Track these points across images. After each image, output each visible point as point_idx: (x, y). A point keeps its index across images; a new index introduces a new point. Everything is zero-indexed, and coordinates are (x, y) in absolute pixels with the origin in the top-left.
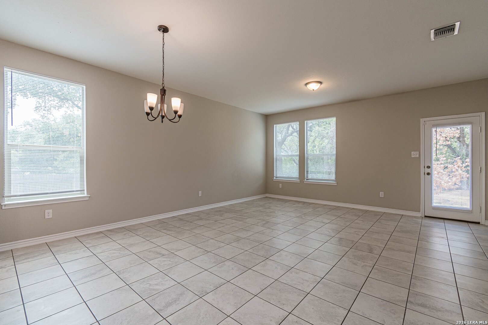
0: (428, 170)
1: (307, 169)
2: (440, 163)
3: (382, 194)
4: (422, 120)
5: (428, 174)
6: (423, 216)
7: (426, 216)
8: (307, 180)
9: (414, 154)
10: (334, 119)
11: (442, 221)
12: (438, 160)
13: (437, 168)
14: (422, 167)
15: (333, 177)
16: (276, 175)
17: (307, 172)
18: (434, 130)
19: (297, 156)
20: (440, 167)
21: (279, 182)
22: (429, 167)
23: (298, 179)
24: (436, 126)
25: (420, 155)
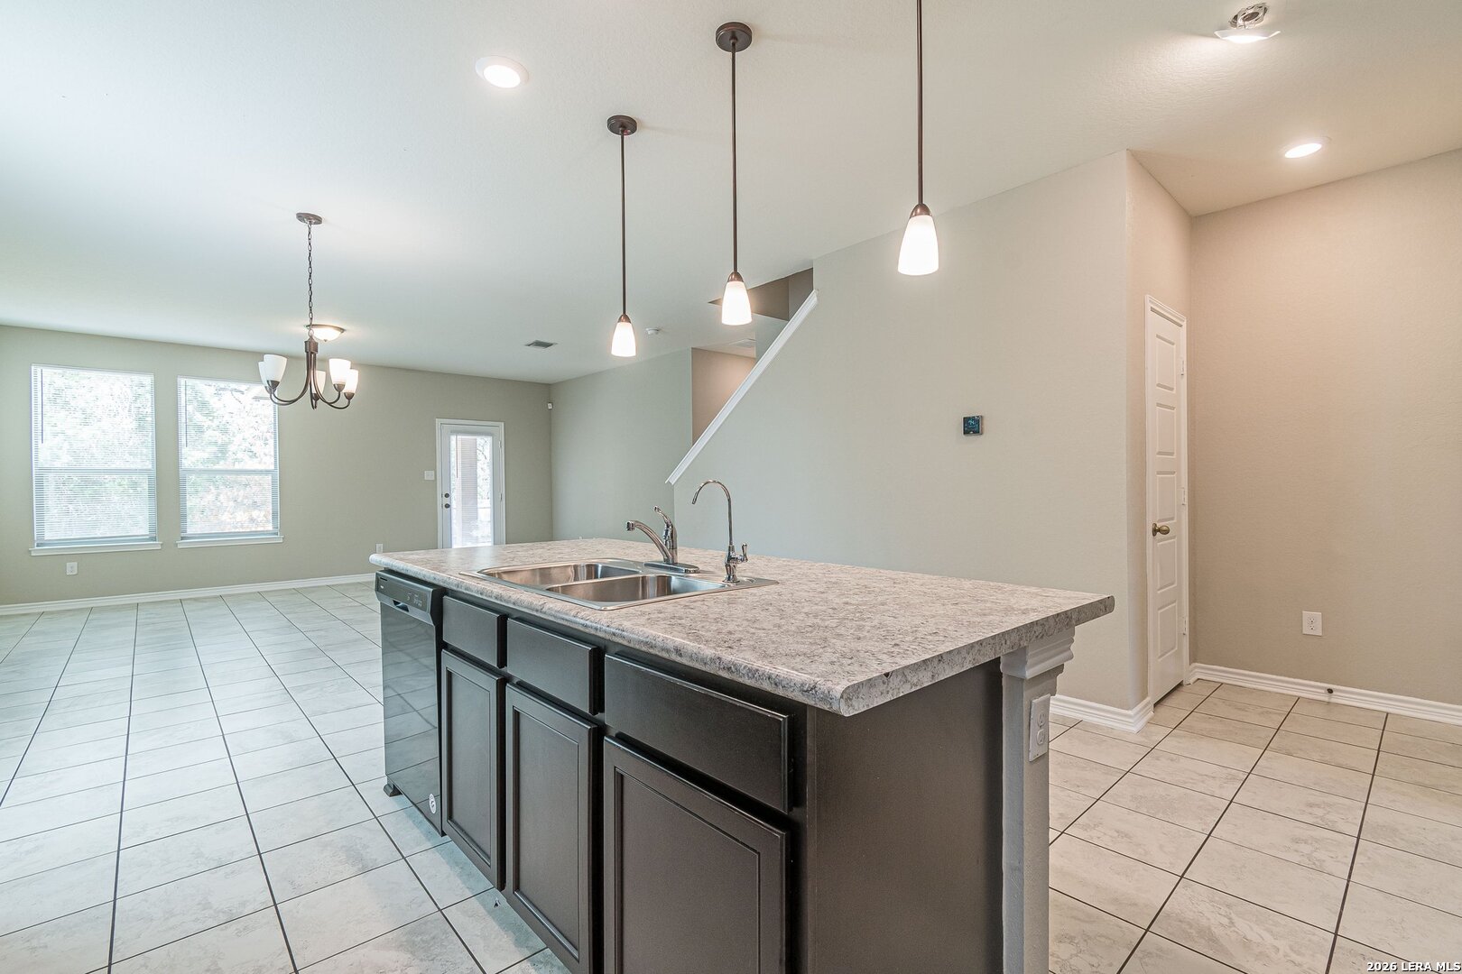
0: (446, 501)
4: (439, 421)
5: (448, 506)
9: (429, 475)
14: (439, 496)
22: (447, 496)
23: (154, 539)
24: (457, 432)
25: (436, 476)
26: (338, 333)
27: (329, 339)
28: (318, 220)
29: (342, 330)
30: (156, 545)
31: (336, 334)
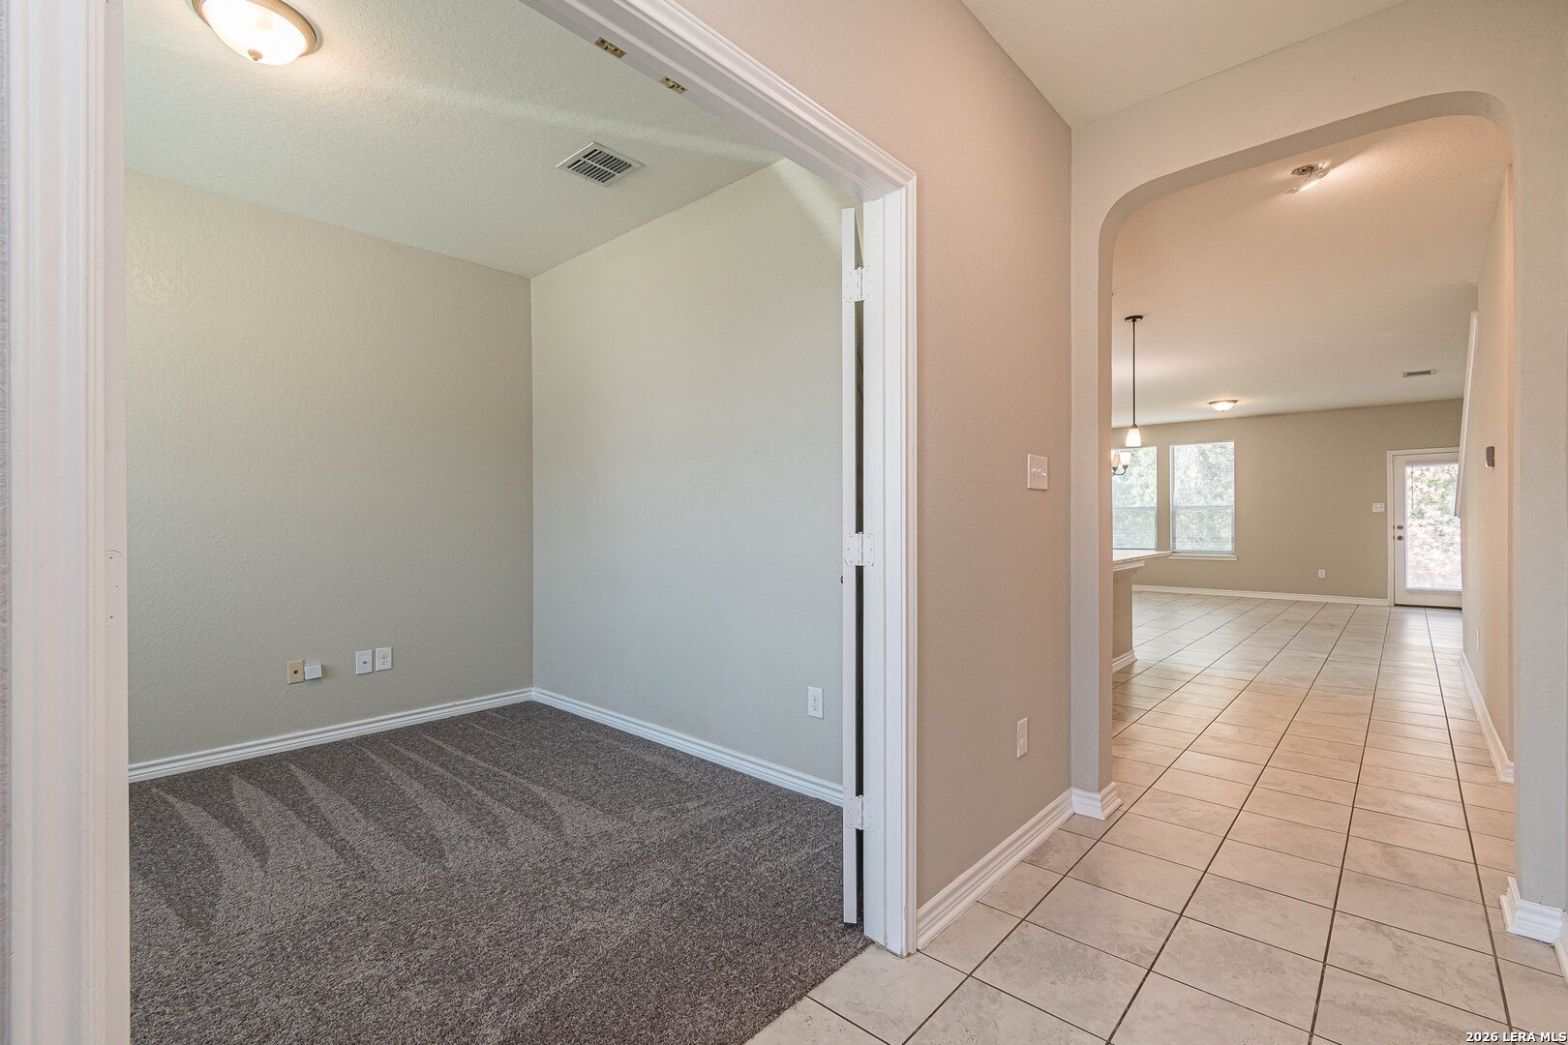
0: (1399, 533)
1: (1174, 533)
2: (1424, 522)
3: (1322, 573)
4: (1390, 454)
5: (1400, 538)
6: (1392, 605)
7: (1396, 605)
8: (1173, 552)
9: (1377, 507)
10: (1230, 445)
11: (1422, 610)
12: (1421, 514)
13: (1413, 528)
14: (1390, 528)
15: (1229, 547)
17: (1174, 538)
18: (1409, 470)
19: (1151, 508)
22: (1400, 527)
24: (1412, 463)
25: (1386, 510)
26: (1233, 404)
27: (1224, 408)
29: (1236, 401)
31: (1230, 405)
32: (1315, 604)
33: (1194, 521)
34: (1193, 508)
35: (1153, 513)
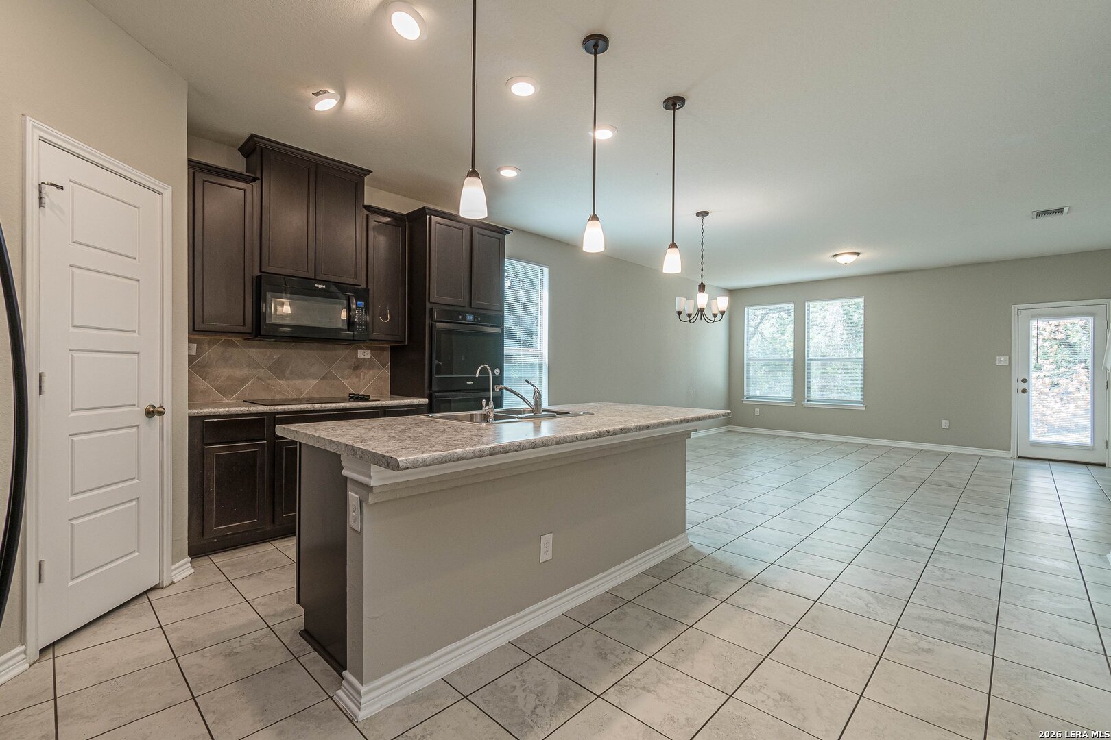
0: (1023, 386)
1: (809, 382)
2: (1042, 374)
3: (946, 424)
4: (1014, 308)
5: (1024, 391)
6: (1015, 457)
7: (1019, 457)
8: (808, 401)
9: (1002, 361)
10: (861, 301)
11: (1046, 464)
12: (1039, 369)
13: (1037, 384)
14: (1014, 380)
15: (856, 396)
16: (748, 393)
17: (809, 388)
18: (1034, 323)
19: (789, 360)
20: (1043, 383)
21: (754, 406)
22: (1024, 381)
23: (792, 400)
24: (1038, 317)
25: (1010, 362)
26: (856, 256)
27: (848, 262)
28: (707, 213)
29: (858, 254)
30: (792, 403)
31: (853, 258)
32: (938, 454)
33: (839, 372)
34: (838, 360)
35: (791, 364)
